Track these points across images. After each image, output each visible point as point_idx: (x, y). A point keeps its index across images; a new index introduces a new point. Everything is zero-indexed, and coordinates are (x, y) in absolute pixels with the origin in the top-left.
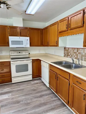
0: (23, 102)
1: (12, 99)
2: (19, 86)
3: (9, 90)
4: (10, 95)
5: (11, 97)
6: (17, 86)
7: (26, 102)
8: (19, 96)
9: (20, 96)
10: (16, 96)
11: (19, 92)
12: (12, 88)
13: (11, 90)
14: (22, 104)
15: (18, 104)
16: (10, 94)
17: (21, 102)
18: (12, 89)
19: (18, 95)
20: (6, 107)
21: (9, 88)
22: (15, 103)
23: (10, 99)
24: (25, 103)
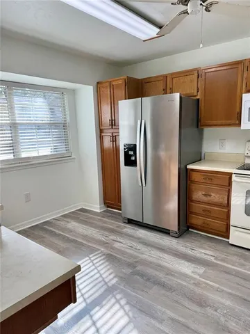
0: (215, 313)
1: (197, 284)
2: (242, 261)
3: (206, 256)
4: (198, 271)
5: (198, 277)
6: (235, 259)
7: (222, 319)
8: (217, 290)
9: (222, 291)
10: (211, 283)
11: (228, 276)
12: (220, 255)
13: (213, 258)
14: (208, 317)
15: (198, 309)
16: (201, 270)
17: (209, 311)
18: (216, 258)
19: (217, 286)
20: (169, 294)
21: (211, 253)
22: (193, 302)
23: (192, 282)
24: (218, 323)
